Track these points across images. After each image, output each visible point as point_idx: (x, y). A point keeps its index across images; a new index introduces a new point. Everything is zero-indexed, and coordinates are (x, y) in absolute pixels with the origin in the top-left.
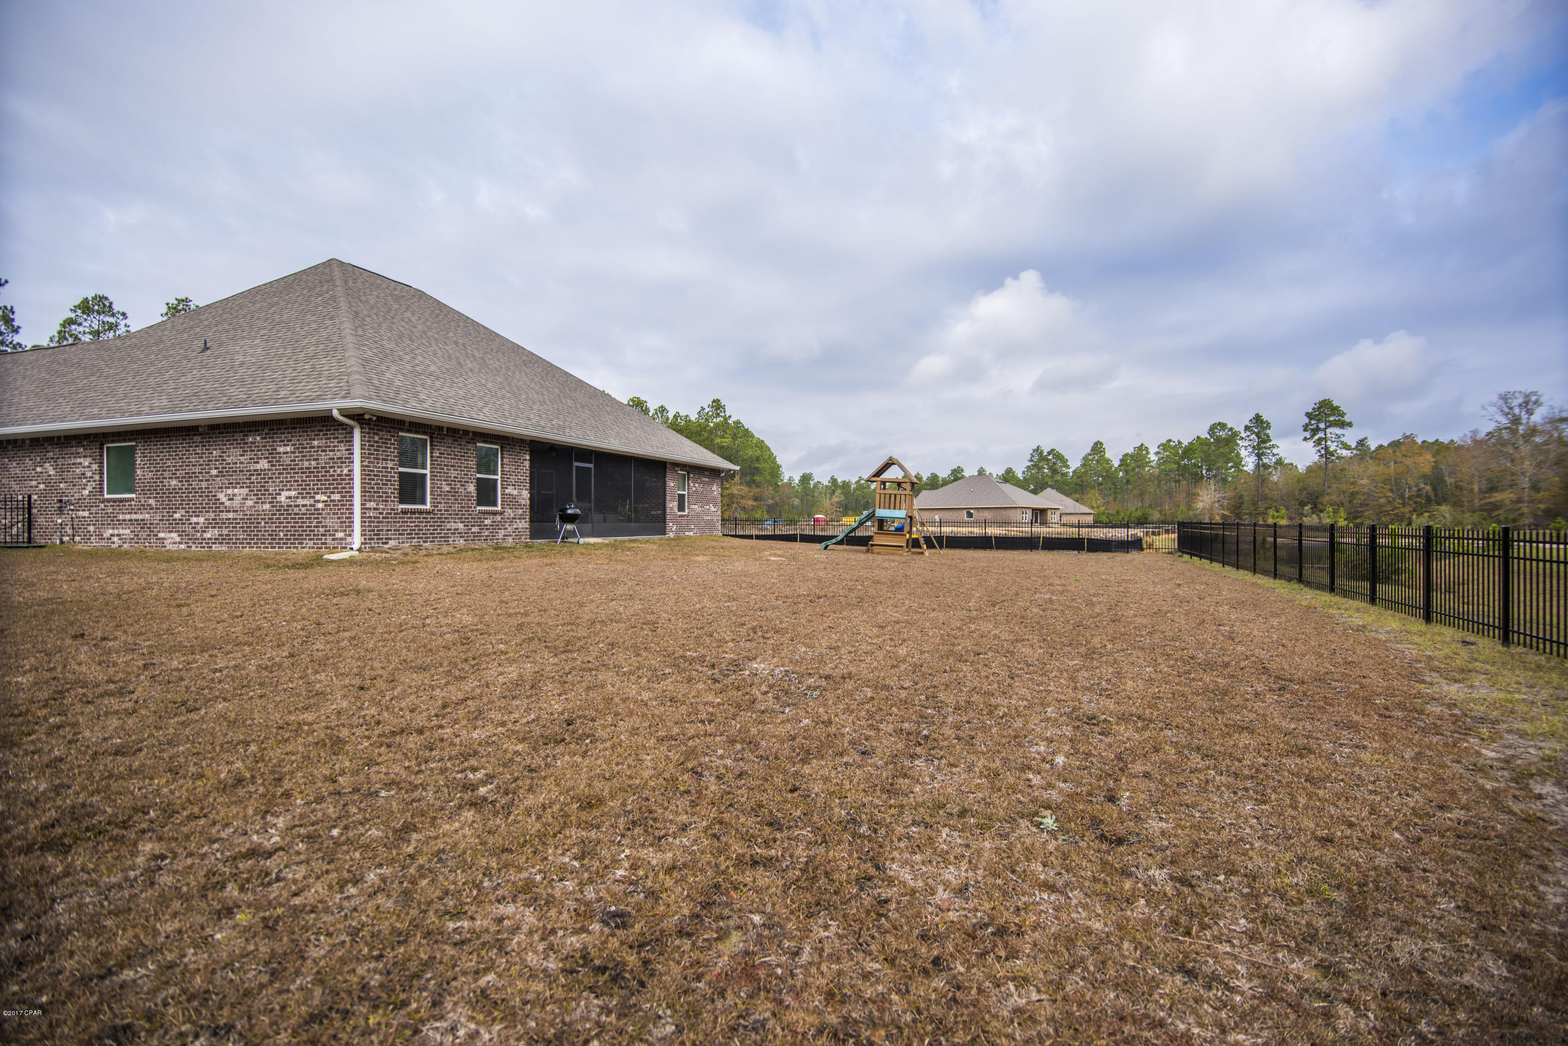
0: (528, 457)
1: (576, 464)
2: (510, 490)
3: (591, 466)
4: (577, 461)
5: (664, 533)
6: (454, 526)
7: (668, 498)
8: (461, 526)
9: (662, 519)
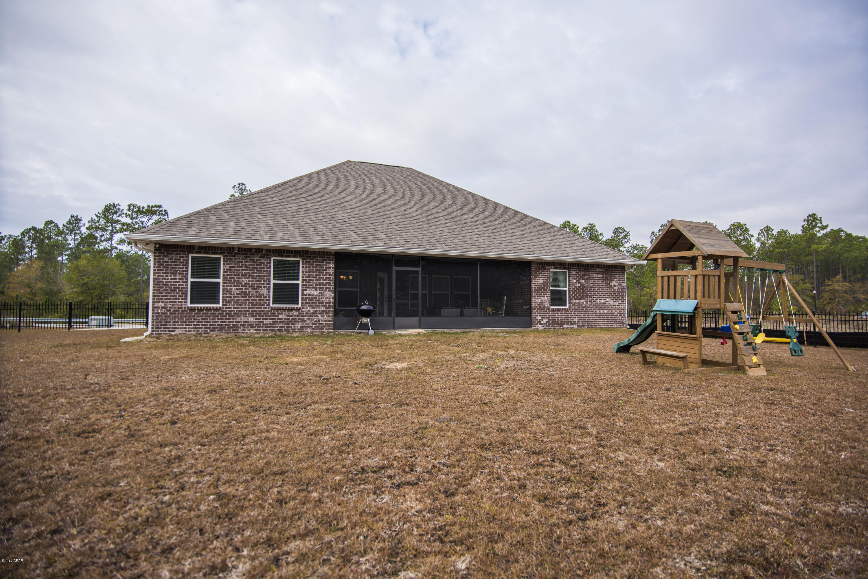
0: (332, 265)
1: (395, 268)
2: (309, 291)
3: (419, 269)
4: (396, 266)
5: (531, 327)
6: (243, 319)
7: (534, 294)
8: (252, 319)
9: (529, 313)
